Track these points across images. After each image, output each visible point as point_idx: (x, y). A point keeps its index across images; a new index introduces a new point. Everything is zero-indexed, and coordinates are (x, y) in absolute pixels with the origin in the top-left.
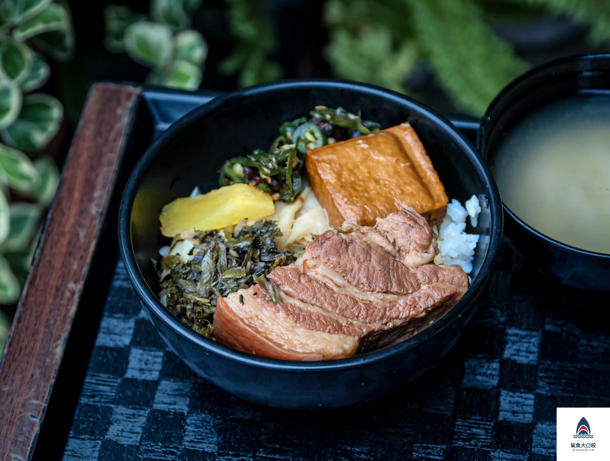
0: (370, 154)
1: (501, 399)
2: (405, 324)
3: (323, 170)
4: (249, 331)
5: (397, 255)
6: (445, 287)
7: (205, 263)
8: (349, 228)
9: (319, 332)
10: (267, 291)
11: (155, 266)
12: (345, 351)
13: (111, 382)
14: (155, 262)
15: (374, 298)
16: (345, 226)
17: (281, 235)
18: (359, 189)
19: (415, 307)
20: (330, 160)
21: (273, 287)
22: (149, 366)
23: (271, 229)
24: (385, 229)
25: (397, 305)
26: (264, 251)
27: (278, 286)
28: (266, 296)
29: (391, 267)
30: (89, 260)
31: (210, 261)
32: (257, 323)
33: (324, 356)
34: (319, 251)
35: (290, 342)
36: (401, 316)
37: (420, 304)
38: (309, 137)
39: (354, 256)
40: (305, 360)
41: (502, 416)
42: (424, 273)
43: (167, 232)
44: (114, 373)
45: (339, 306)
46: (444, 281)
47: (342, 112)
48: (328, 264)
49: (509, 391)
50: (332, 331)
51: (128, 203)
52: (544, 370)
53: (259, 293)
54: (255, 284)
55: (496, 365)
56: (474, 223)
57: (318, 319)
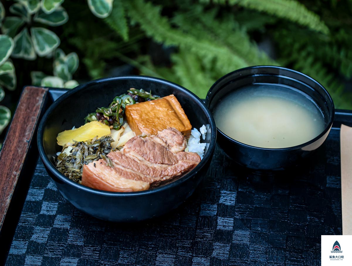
0: (155, 107)
1: (218, 220)
2: (171, 179)
3: (133, 114)
4: (98, 179)
5: (168, 148)
6: (190, 162)
7: (78, 155)
8: (145, 135)
9: (131, 180)
10: (107, 162)
11: (54, 160)
12: (143, 188)
13: (33, 216)
14: (54, 158)
15: (157, 166)
16: (143, 135)
17: (114, 141)
18: (150, 121)
19: (176, 170)
20: (136, 109)
21: (110, 160)
22: (52, 209)
23: (109, 139)
24: (162, 136)
25: (168, 170)
26: (106, 148)
27: (112, 160)
28: (106, 164)
29: (164, 153)
30: (23, 162)
31: (80, 154)
32: (102, 176)
33: (133, 190)
34: (131, 145)
35: (117, 184)
36: (169, 174)
37: (178, 169)
38: (127, 101)
39: (147, 147)
40: (124, 191)
41: (218, 228)
42: (180, 155)
43: (60, 144)
44: (34, 212)
45: (141, 169)
46: (189, 159)
47: (142, 91)
48: (135, 150)
49: (222, 217)
50: (137, 180)
51: (42, 128)
52: (238, 208)
53: (103, 162)
54: (101, 158)
55: (216, 206)
56: (204, 138)
57: (131, 174)
